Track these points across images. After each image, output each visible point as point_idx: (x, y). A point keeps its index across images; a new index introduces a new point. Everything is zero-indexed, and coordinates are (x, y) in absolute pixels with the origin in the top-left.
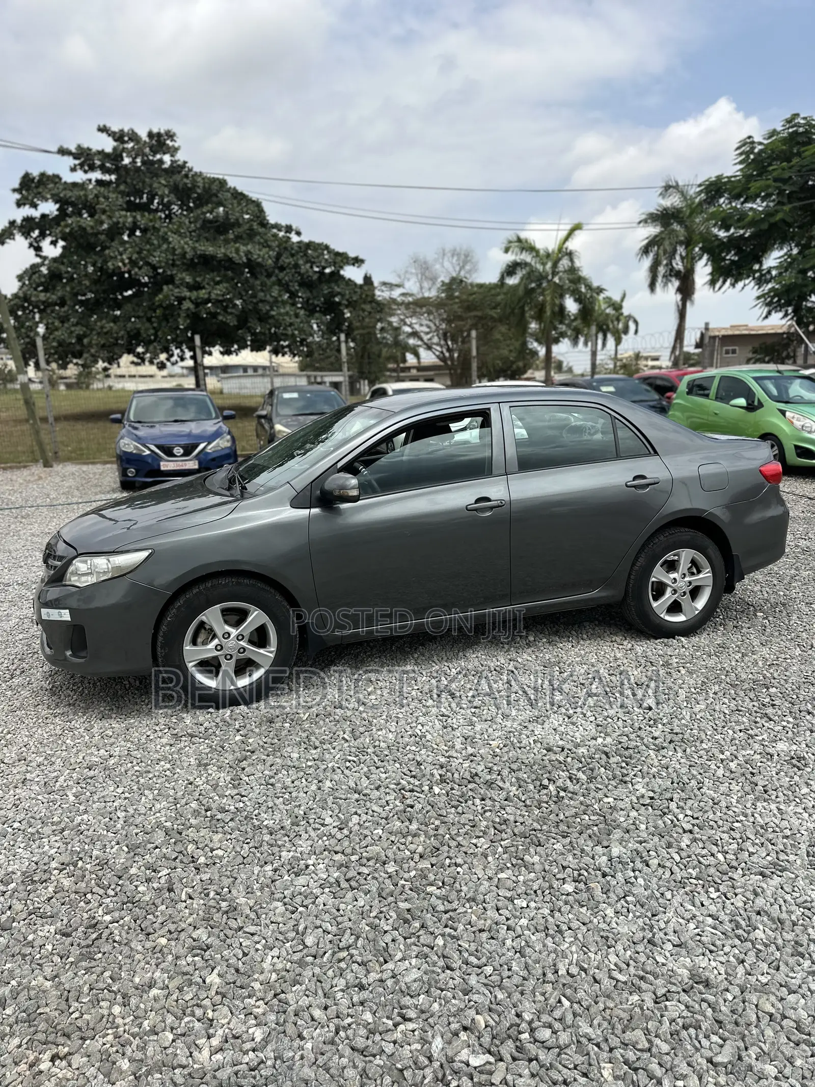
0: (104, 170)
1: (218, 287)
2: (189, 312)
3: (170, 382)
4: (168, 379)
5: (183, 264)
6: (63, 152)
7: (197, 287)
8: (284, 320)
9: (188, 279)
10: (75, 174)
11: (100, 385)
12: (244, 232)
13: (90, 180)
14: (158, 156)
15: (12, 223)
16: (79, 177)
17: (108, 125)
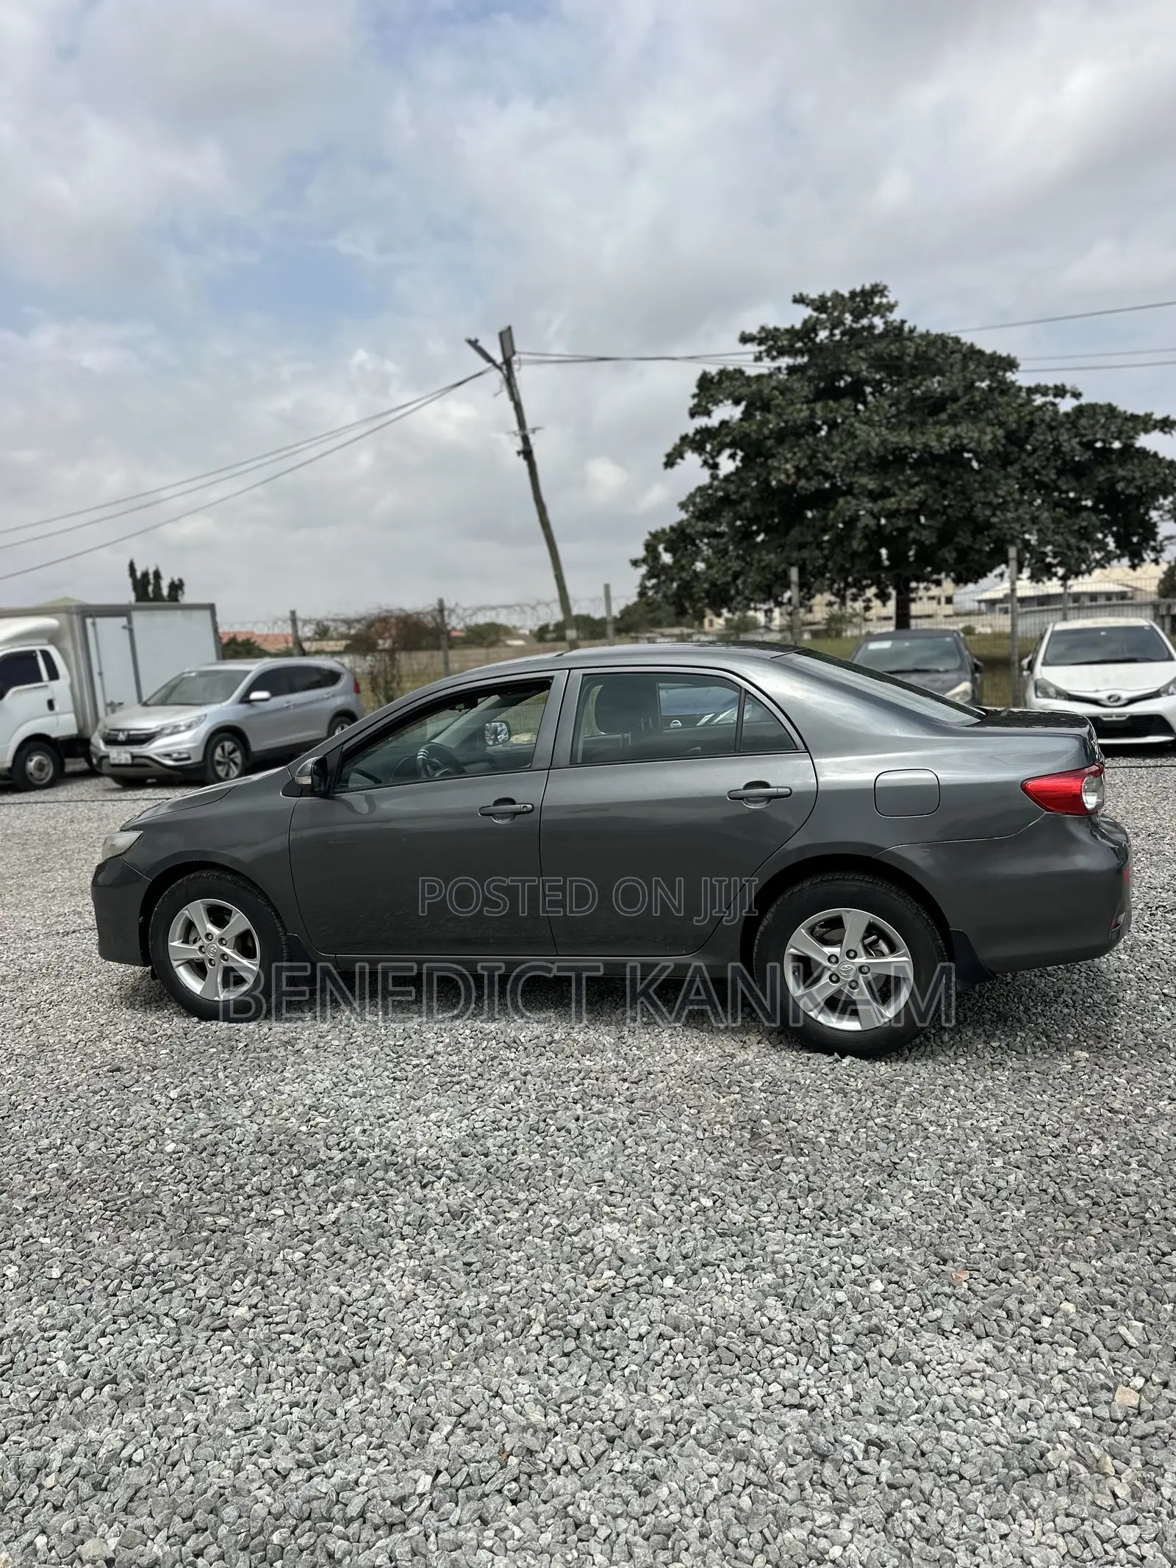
0: (793, 352)
1: (912, 491)
2: (867, 531)
3: (957, 623)
4: (955, 619)
5: (870, 465)
6: (745, 339)
7: (885, 494)
8: (1011, 528)
9: (872, 485)
10: (759, 364)
11: (856, 632)
12: (961, 407)
13: (779, 369)
14: (865, 322)
15: (684, 439)
16: (766, 366)
17: (805, 293)
